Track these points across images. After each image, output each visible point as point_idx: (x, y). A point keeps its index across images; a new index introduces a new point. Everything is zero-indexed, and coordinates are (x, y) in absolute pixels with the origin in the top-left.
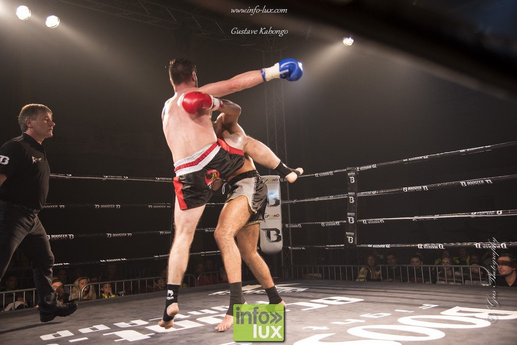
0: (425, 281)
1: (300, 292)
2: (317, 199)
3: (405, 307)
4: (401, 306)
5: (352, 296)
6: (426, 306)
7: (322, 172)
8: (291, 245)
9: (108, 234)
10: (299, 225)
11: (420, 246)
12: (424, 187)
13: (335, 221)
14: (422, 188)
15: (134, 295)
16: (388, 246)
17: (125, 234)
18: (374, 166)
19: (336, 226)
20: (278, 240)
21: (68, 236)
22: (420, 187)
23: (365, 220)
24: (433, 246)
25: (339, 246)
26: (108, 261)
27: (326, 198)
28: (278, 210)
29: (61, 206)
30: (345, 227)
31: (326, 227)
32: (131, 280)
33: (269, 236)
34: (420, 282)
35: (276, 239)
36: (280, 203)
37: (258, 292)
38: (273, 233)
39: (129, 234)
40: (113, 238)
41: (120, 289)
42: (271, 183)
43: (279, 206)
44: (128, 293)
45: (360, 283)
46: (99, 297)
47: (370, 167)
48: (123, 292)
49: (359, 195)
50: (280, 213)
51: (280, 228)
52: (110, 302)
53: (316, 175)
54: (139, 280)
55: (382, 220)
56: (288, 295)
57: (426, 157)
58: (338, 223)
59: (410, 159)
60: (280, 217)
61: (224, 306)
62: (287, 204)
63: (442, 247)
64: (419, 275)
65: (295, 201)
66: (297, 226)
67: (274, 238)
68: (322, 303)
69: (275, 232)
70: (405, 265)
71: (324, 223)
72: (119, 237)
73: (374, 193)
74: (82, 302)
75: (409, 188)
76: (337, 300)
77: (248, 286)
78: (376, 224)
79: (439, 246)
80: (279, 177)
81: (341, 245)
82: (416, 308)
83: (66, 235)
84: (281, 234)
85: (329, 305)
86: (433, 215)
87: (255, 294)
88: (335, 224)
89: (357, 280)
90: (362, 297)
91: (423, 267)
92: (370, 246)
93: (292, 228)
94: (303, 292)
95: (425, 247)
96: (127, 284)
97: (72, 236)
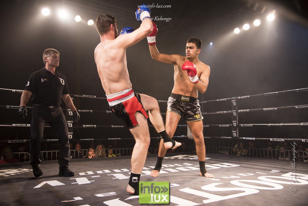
0: (273, 158)
2: (218, 112)
3: (262, 171)
4: (259, 170)
5: (234, 163)
6: (274, 171)
7: (221, 99)
9: (112, 126)
10: (208, 126)
11: (271, 139)
12: (275, 109)
13: (227, 124)
15: (124, 156)
16: (254, 139)
17: (120, 126)
18: (249, 96)
19: (227, 127)
21: (94, 126)
22: (273, 109)
23: (243, 125)
24: (279, 140)
25: (228, 137)
26: (112, 139)
27: (222, 112)
29: (91, 111)
30: (232, 128)
31: (222, 127)
32: (123, 149)
34: (270, 158)
37: (185, 158)
39: (122, 126)
40: (114, 128)
41: (118, 153)
44: (122, 155)
45: (238, 157)
46: (107, 156)
47: (246, 97)
48: (119, 154)
49: (239, 111)
52: (112, 158)
53: (218, 100)
54: (127, 149)
55: (251, 125)
57: (277, 92)
58: (228, 125)
59: (268, 93)
61: (167, 165)
63: (284, 140)
64: (270, 154)
65: (206, 113)
66: (206, 126)
68: (218, 166)
70: (263, 149)
71: (220, 125)
72: (117, 128)
73: (248, 110)
74: (100, 158)
75: (267, 109)
76: (226, 165)
77: (180, 155)
78: (248, 127)
79: (282, 140)
82: (268, 171)
83: (93, 125)
85: (222, 167)
86: (280, 123)
87: (184, 159)
88: (226, 126)
89: (237, 155)
90: (239, 164)
91: (272, 150)
92: (244, 138)
94: (208, 160)
95: (274, 140)
96: (122, 151)
97: (95, 126)
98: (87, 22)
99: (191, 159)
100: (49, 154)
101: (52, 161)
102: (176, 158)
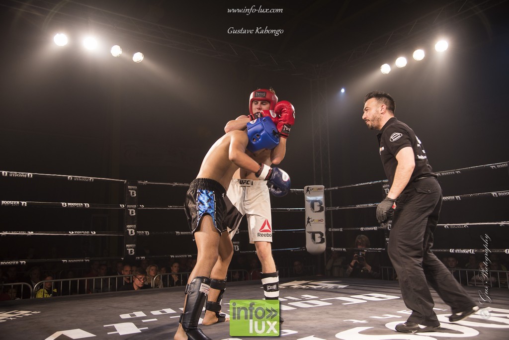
1: (341, 288)
2: (358, 206)
3: (438, 305)
5: (388, 294)
8: (333, 246)
9: (177, 232)
10: (341, 230)
11: (452, 251)
12: (457, 197)
13: (373, 226)
14: (455, 198)
19: (374, 231)
20: (322, 242)
21: (145, 233)
22: (453, 197)
27: (365, 205)
28: (322, 215)
30: (384, 233)
31: (365, 232)
33: (313, 238)
35: (320, 241)
36: (324, 209)
37: (304, 287)
38: (317, 236)
40: (181, 235)
42: (316, 191)
43: (323, 213)
50: (324, 218)
51: (324, 232)
53: (357, 185)
56: (331, 290)
58: (375, 228)
60: (324, 222)
62: (330, 211)
63: (473, 253)
65: (338, 208)
66: (339, 230)
67: (318, 240)
68: (362, 299)
69: (319, 235)
71: (363, 228)
72: (186, 235)
75: (443, 198)
76: (375, 297)
77: (295, 281)
79: (470, 252)
80: (323, 186)
81: (379, 249)
84: (324, 237)
85: (369, 301)
86: (465, 223)
87: (302, 288)
88: (372, 229)
90: (398, 295)
93: (334, 232)
94: (344, 288)
95: (456, 251)
97: (147, 233)
98: (133, 56)
99: (315, 287)
100: (66, 284)
101: (70, 296)
102: (289, 286)
